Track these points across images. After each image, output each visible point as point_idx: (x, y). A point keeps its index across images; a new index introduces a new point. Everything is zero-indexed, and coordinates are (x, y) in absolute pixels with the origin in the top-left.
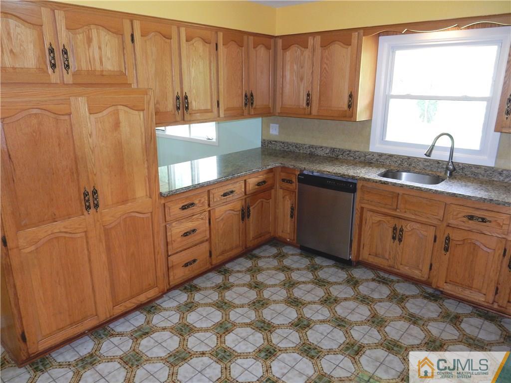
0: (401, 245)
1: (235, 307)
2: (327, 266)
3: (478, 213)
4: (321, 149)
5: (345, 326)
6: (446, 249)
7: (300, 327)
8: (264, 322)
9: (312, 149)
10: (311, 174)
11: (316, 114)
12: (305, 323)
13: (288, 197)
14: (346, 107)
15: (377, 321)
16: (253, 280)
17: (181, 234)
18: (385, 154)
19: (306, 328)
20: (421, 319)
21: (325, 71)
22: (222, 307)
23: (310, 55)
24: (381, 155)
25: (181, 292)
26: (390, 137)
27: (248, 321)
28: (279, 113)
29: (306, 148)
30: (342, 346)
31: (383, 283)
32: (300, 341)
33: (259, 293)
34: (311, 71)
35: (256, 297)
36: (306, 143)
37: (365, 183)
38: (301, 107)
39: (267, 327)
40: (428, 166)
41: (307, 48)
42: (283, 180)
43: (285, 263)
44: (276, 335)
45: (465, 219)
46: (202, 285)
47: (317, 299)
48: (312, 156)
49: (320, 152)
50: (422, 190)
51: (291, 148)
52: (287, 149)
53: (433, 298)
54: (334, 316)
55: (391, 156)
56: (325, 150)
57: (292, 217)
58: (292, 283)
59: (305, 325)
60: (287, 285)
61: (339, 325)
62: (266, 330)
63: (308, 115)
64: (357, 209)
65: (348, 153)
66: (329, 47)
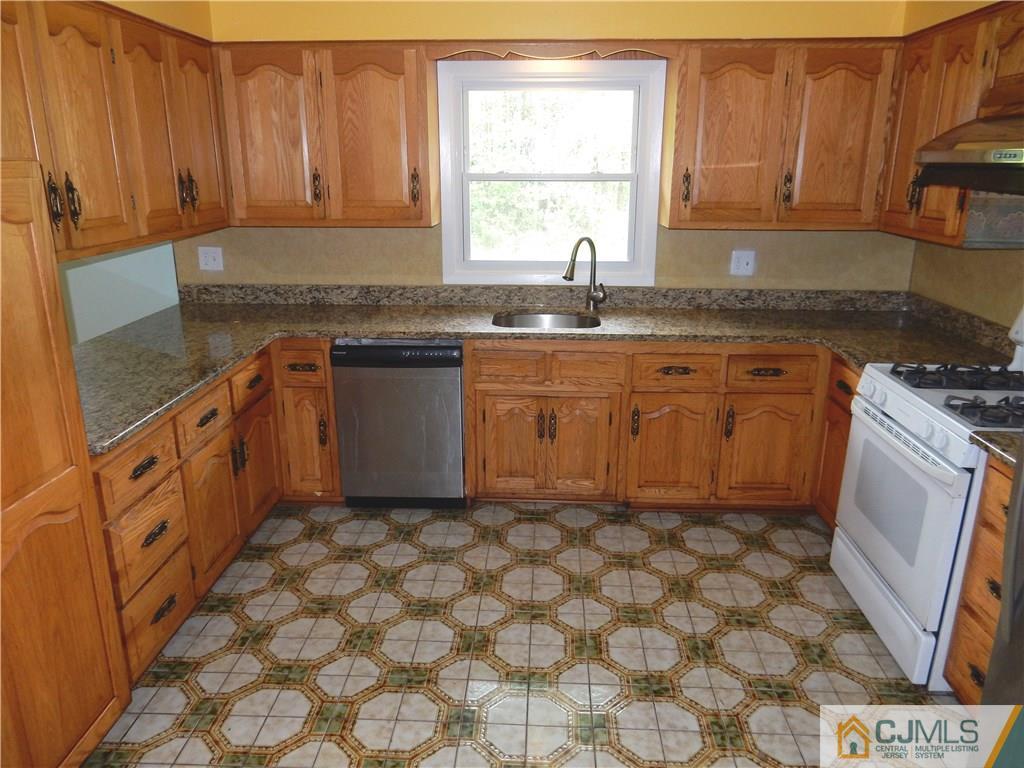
0: (555, 443)
1: (317, 667)
2: (425, 522)
3: (677, 362)
4: (339, 292)
5: (543, 615)
6: (635, 432)
7: (476, 648)
8: (403, 670)
9: (316, 294)
10: (356, 344)
11: (340, 217)
12: (478, 637)
13: (307, 402)
14: (406, 199)
15: (581, 585)
16: (305, 600)
17: (140, 544)
18: (477, 287)
19: (487, 646)
20: (634, 557)
21: (350, 126)
22: (287, 679)
23: (310, 89)
24: (467, 289)
25: (153, 691)
26: (478, 252)
27: (372, 682)
28: (241, 220)
29: (302, 293)
30: (569, 649)
31: (537, 520)
32: (498, 674)
33: (342, 617)
34: (317, 124)
35: (342, 629)
36: (299, 283)
37: (478, 344)
38: (300, 203)
39: (417, 675)
40: (555, 298)
41: (302, 74)
42: (293, 367)
43: (341, 543)
44: (447, 683)
45: (659, 375)
46: (195, 653)
47: (460, 587)
48: (318, 307)
49: (336, 298)
50: (589, 339)
51: (263, 297)
52: (253, 300)
53: (622, 520)
54: (513, 604)
55: (487, 288)
56: (348, 292)
57: (323, 441)
58: (389, 575)
59: (480, 641)
60: (383, 582)
61: (534, 617)
62: (421, 682)
63: (320, 219)
64: (468, 397)
65: (399, 292)
66: (355, 75)
